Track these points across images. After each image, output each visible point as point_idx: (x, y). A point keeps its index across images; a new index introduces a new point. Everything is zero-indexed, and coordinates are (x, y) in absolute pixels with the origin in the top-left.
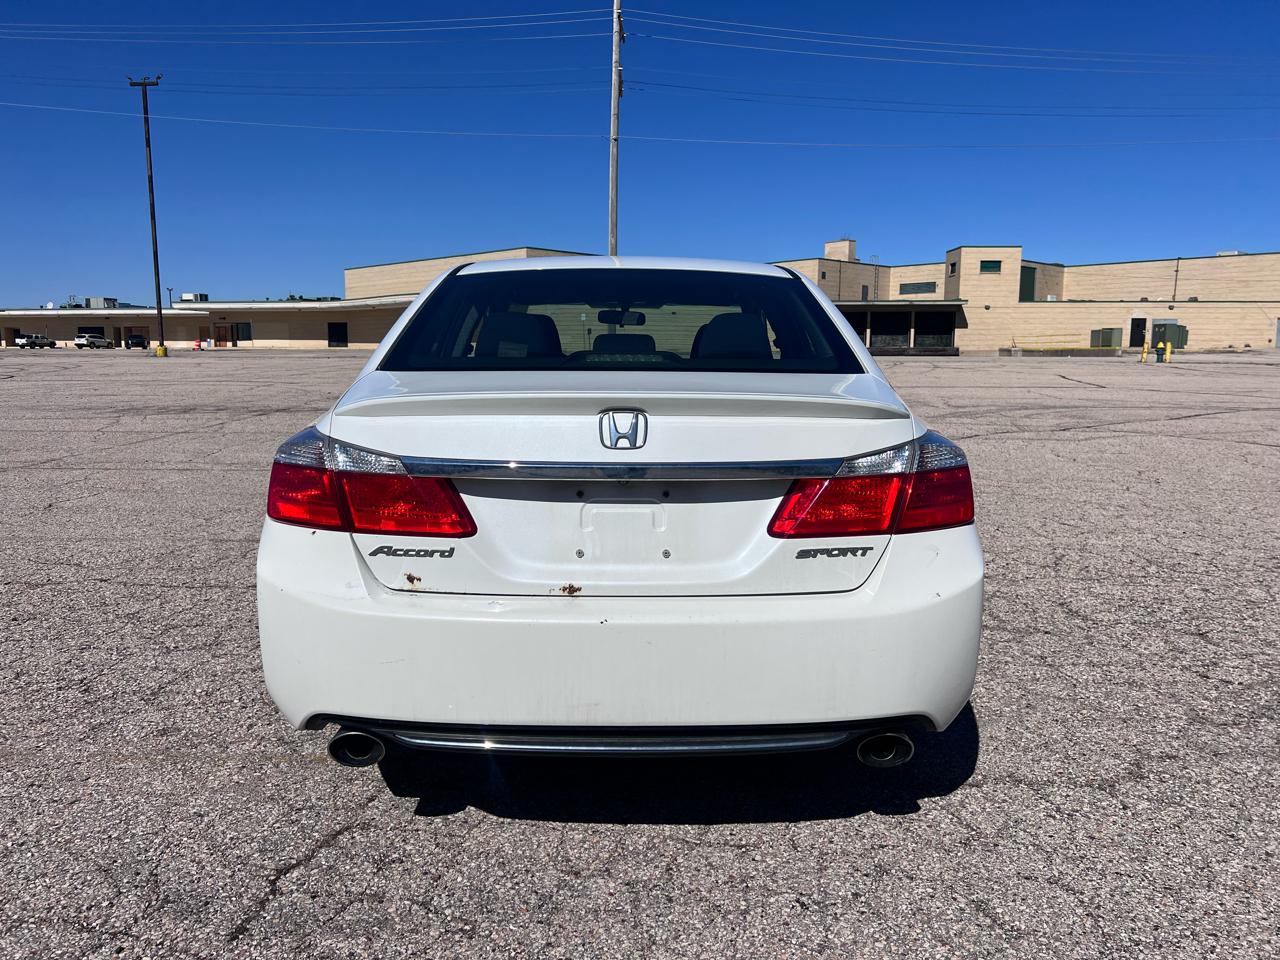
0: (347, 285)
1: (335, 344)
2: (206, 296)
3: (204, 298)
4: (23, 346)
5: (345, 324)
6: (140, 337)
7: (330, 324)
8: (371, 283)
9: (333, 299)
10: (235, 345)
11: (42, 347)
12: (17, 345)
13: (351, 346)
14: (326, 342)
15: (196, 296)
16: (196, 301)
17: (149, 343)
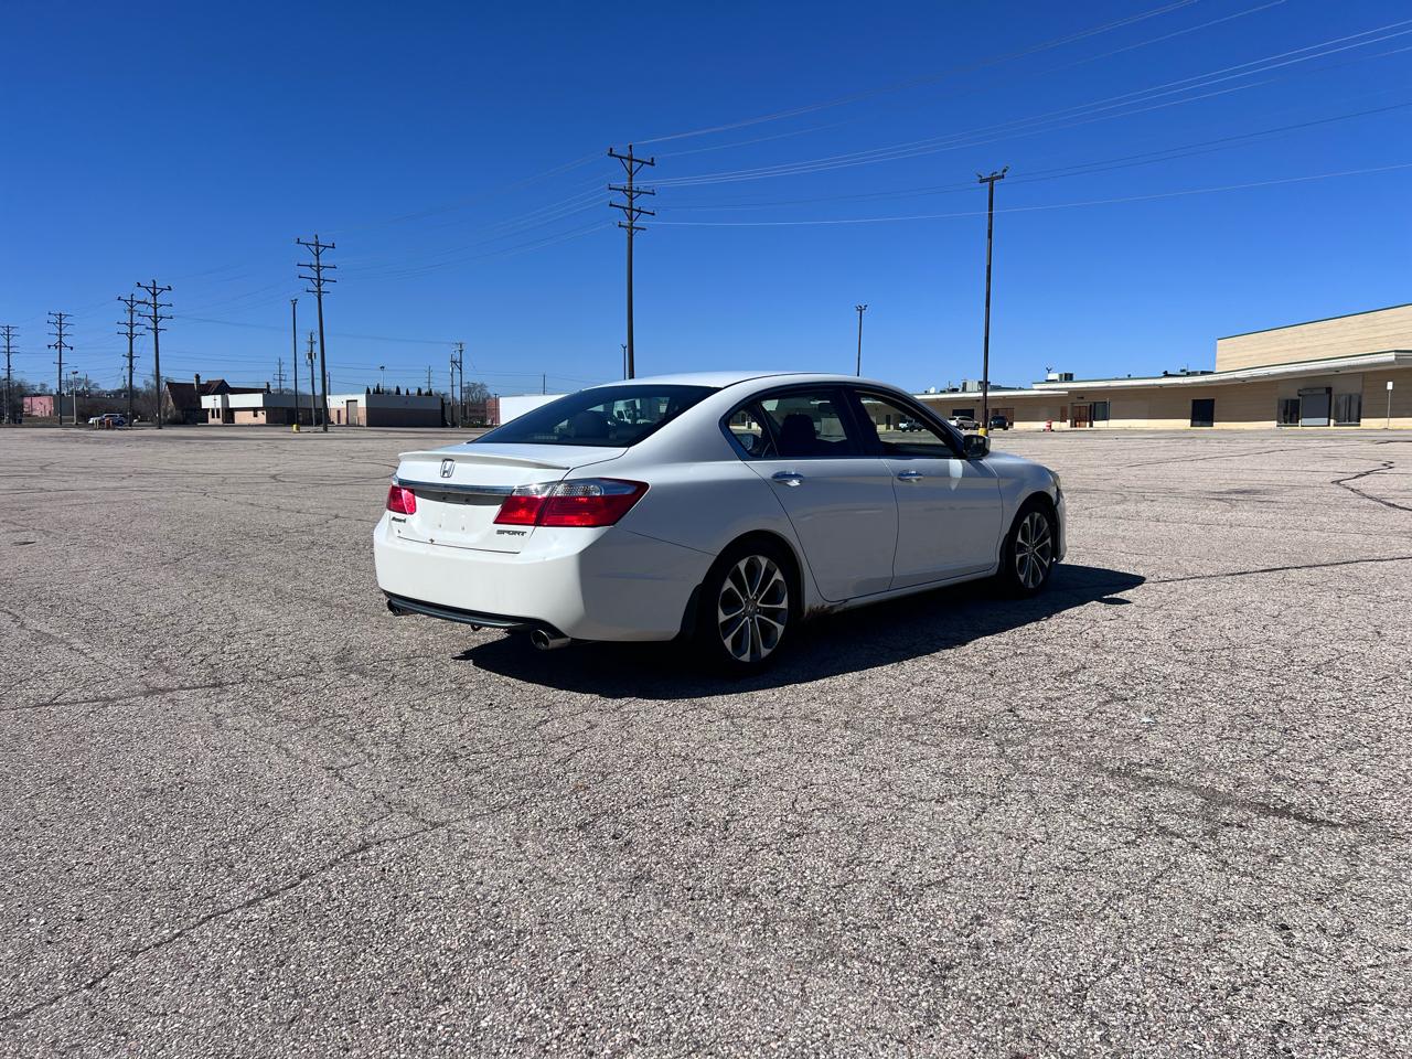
0: (1218, 357)
1: (1198, 423)
2: (1071, 375)
3: (1068, 377)
4: (904, 430)
5: (1213, 400)
6: (1002, 418)
7: (1194, 401)
8: (1247, 353)
9: (1203, 373)
10: (1091, 426)
11: (920, 430)
12: (901, 429)
13: (1217, 425)
14: (1189, 421)
15: (1061, 375)
16: (1061, 381)
17: (1011, 424)
